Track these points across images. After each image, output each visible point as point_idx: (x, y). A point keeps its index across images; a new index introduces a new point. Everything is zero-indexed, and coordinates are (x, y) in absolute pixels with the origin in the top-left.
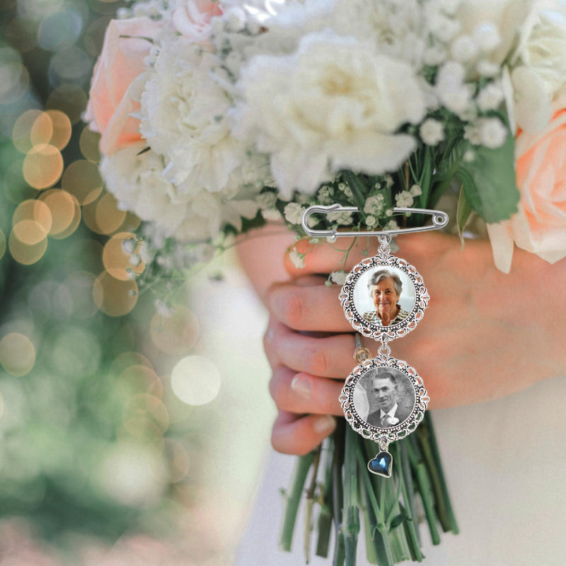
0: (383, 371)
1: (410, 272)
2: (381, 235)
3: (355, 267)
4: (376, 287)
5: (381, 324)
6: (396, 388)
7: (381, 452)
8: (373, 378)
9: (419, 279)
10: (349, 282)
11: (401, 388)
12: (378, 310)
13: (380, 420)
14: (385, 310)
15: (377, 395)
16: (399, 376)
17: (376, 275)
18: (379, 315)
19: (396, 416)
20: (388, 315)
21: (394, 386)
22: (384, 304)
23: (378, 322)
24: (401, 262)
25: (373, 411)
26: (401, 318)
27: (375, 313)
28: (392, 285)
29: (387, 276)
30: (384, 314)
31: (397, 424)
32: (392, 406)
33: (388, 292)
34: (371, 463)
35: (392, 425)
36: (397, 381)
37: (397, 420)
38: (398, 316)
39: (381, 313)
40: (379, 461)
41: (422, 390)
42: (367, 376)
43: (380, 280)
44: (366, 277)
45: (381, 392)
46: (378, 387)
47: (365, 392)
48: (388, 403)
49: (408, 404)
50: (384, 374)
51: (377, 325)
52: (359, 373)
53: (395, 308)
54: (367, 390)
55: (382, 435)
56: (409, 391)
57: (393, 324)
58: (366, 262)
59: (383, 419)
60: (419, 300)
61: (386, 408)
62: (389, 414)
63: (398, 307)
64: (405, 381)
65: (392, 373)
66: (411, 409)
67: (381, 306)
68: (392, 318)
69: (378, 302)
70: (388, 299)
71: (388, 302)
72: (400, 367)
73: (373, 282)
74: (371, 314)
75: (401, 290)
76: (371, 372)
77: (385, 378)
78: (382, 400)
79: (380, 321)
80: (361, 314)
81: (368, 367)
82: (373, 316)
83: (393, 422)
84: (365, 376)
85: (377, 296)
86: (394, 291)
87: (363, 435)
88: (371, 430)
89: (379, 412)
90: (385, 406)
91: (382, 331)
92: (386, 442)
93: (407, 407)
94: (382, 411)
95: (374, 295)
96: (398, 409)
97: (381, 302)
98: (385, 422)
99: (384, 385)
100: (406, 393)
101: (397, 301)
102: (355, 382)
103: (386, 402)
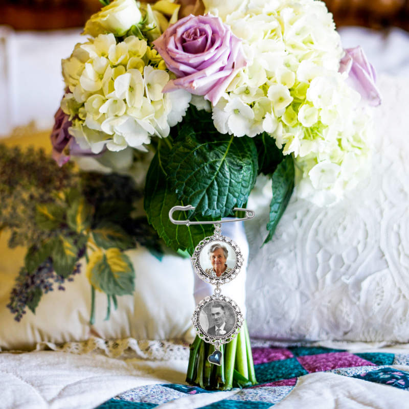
0: (217, 303)
1: (232, 245)
2: (215, 223)
3: (200, 242)
4: (213, 254)
5: (216, 276)
6: (224, 313)
7: (215, 350)
8: (211, 307)
10: (197, 251)
11: (227, 313)
12: (214, 267)
13: (215, 332)
14: (218, 267)
15: (213, 317)
16: (226, 306)
17: (213, 246)
18: (215, 270)
19: (224, 329)
20: (220, 270)
22: (217, 264)
23: (214, 274)
24: (227, 239)
25: (211, 327)
26: (227, 272)
27: (212, 269)
28: (222, 253)
29: (219, 247)
30: (217, 270)
31: (225, 334)
32: (222, 323)
33: (219, 257)
34: (210, 357)
35: (222, 335)
36: (225, 309)
37: (225, 332)
39: (216, 269)
40: (215, 356)
41: (240, 314)
42: (208, 306)
43: (215, 250)
45: (216, 315)
46: (214, 312)
47: (206, 316)
48: (220, 322)
49: (231, 322)
50: (218, 305)
51: (214, 276)
52: (203, 304)
53: (224, 266)
54: (207, 314)
55: (216, 341)
56: (232, 315)
57: (223, 275)
58: (207, 239)
59: (217, 331)
60: (238, 262)
61: (219, 325)
62: (220, 328)
63: (226, 266)
64: (230, 309)
65: (222, 304)
66: (234, 325)
67: (216, 265)
68: (222, 272)
69: (214, 263)
71: (220, 262)
72: (227, 301)
73: (211, 251)
74: (210, 270)
75: (227, 255)
76: (210, 304)
77: (218, 307)
78: (216, 320)
79: (215, 274)
80: (204, 269)
81: (208, 301)
83: (223, 333)
86: (224, 256)
87: (205, 340)
88: (211, 338)
89: (214, 327)
90: (218, 323)
91: (216, 280)
92: (219, 345)
93: (231, 325)
94: (216, 327)
95: (212, 258)
96: (226, 325)
97: (216, 263)
98: (218, 333)
99: (217, 312)
100: (230, 316)
101: (225, 262)
102: (201, 310)
103: (218, 321)
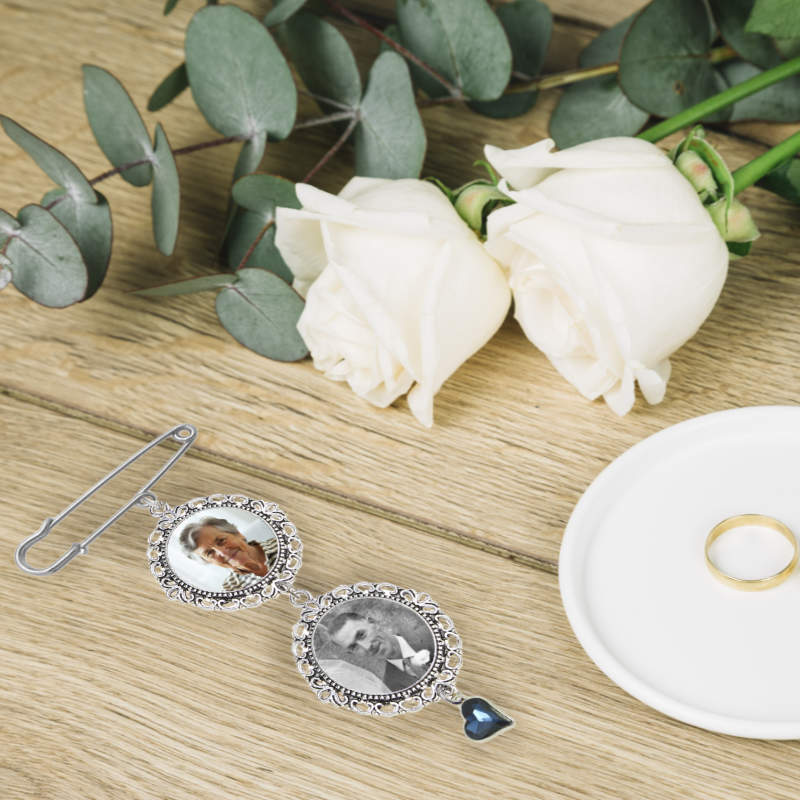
0: (331, 620)
1: (219, 503)
3: (148, 554)
4: (201, 550)
5: (258, 578)
6: (371, 621)
7: (459, 706)
8: (330, 638)
9: (238, 499)
10: (161, 574)
11: (378, 616)
12: (235, 568)
13: (405, 673)
14: (242, 561)
15: (361, 651)
16: (356, 606)
17: (184, 538)
18: (243, 571)
19: (417, 649)
20: (253, 561)
21: (366, 621)
22: (233, 556)
23: (252, 579)
24: (195, 504)
25: (383, 672)
26: (273, 551)
27: (235, 574)
28: (216, 532)
29: (197, 529)
30: (246, 565)
31: (432, 656)
32: (396, 644)
33: (220, 542)
34: (469, 732)
35: (428, 664)
36: (361, 613)
38: (267, 552)
39: (243, 568)
40: (475, 718)
41: (405, 594)
42: (320, 643)
43: (196, 540)
44: (175, 552)
45: (359, 642)
46: (349, 641)
47: (342, 662)
48: (386, 646)
49: (410, 623)
50: (338, 622)
51: (254, 582)
52: (306, 650)
53: (252, 549)
54: (339, 658)
55: (433, 687)
56: (390, 610)
57: (272, 564)
58: (155, 538)
59: (408, 668)
60: (268, 516)
61: (393, 653)
62: (405, 656)
63: (254, 544)
64: (371, 604)
65: (343, 610)
66: (423, 623)
67: (231, 561)
68: (262, 560)
69: (223, 561)
70: (231, 548)
71: (234, 551)
72: (345, 596)
73: (190, 548)
74: (232, 579)
75: (232, 526)
76: (317, 634)
77: (343, 623)
78: (374, 650)
79: (253, 575)
81: (306, 632)
82: (236, 579)
83: (423, 659)
84: (317, 645)
85: (214, 557)
86: (228, 534)
90: (387, 653)
91: (269, 583)
92: (450, 689)
93: (415, 628)
94: (392, 662)
95: (209, 558)
96: (408, 640)
97: (227, 558)
98: (414, 668)
99: (354, 633)
100: (392, 615)
101: (245, 540)
102: (316, 664)
103: (381, 647)
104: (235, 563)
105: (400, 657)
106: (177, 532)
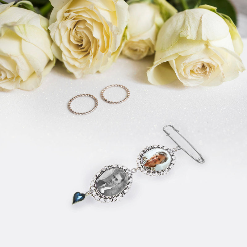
0: (124, 175)
4: (158, 155)
5: (144, 164)
6: (119, 184)
7: (85, 194)
8: (120, 173)
11: (120, 186)
12: (150, 160)
13: (101, 185)
14: (151, 162)
15: (112, 178)
18: (148, 161)
19: (105, 191)
20: (150, 164)
21: (120, 182)
22: (153, 161)
25: (104, 181)
26: (151, 169)
29: (165, 156)
32: (110, 186)
33: (159, 159)
35: (100, 192)
36: (123, 182)
41: (123, 195)
42: (119, 171)
43: (162, 155)
44: (160, 150)
45: (115, 179)
46: (116, 177)
47: (112, 173)
51: (143, 163)
52: (119, 167)
53: (154, 165)
55: (93, 190)
57: (147, 168)
59: (102, 186)
60: (163, 171)
62: (105, 187)
63: (155, 166)
65: (126, 178)
67: (152, 160)
68: (149, 166)
71: (155, 161)
72: (129, 180)
73: (159, 153)
74: (146, 159)
75: (163, 163)
76: (122, 171)
77: (122, 177)
78: (111, 181)
79: (146, 163)
81: (124, 169)
83: (102, 191)
84: (119, 170)
85: (155, 157)
86: (161, 161)
89: (104, 183)
90: (109, 184)
91: (142, 166)
92: (90, 194)
93: (111, 193)
96: (109, 190)
97: (153, 159)
98: (101, 188)
99: (118, 178)
100: (118, 189)
101: (157, 164)
102: (115, 168)
103: (111, 183)
104: (151, 160)
105: (106, 186)
106: (166, 152)
